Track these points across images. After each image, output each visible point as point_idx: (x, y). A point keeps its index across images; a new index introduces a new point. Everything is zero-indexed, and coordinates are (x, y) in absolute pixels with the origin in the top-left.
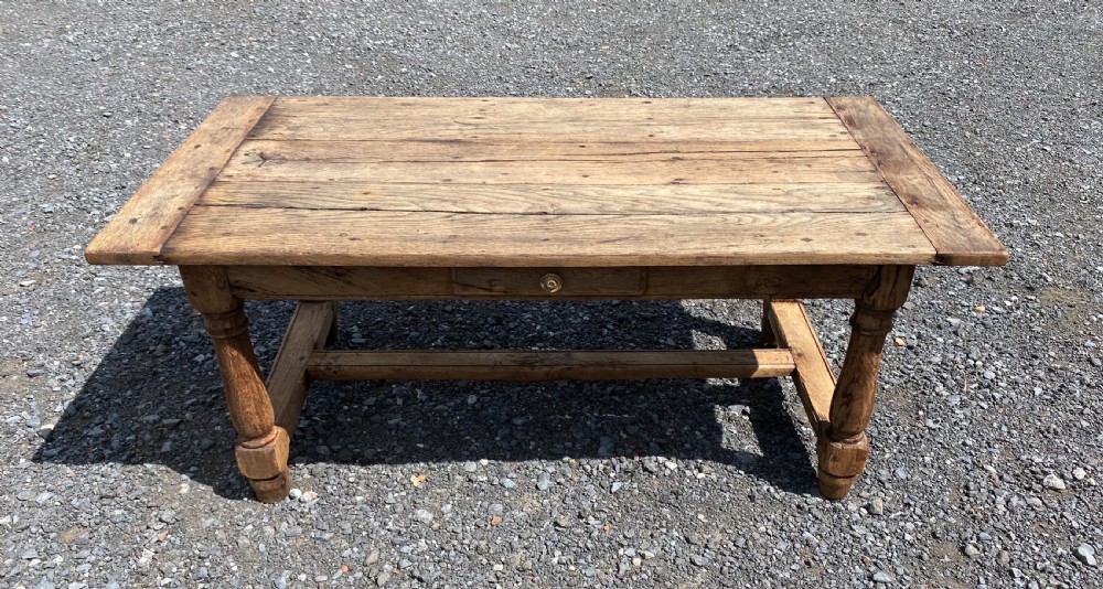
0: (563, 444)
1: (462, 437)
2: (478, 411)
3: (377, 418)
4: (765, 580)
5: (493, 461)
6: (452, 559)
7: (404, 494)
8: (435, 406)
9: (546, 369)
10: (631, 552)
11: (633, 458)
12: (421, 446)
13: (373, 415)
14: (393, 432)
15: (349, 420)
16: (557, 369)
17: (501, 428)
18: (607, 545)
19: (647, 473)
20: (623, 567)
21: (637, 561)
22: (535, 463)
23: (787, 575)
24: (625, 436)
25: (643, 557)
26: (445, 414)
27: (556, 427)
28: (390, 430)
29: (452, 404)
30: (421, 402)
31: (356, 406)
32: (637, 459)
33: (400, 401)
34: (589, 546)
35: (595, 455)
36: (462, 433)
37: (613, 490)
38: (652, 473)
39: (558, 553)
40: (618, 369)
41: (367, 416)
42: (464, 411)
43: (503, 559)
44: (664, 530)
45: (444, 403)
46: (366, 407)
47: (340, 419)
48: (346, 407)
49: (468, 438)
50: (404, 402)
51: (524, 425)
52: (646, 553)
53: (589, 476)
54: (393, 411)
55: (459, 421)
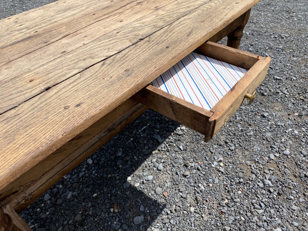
0: (145, 149)
1: (107, 177)
2: (98, 163)
3: (59, 201)
4: (251, 139)
5: (132, 175)
6: (174, 223)
7: (117, 219)
8: (78, 176)
9: (120, 126)
10: (215, 163)
11: (171, 135)
12: (95, 195)
13: (56, 201)
14: (76, 200)
15: (48, 213)
16: (123, 123)
17: (116, 162)
18: (207, 168)
19: (181, 136)
20: (222, 170)
21: (222, 164)
22: (146, 163)
23: (253, 133)
24: (158, 131)
25: (221, 161)
26: (87, 175)
27: (134, 145)
28: (73, 200)
29: (83, 169)
30: (70, 179)
31: (43, 205)
32: (172, 134)
33: (61, 186)
34: (204, 173)
35: (159, 144)
36: (105, 176)
37: (182, 149)
38: (182, 135)
39: (200, 185)
40: (142, 108)
41: (54, 205)
42: (93, 168)
43: (189, 205)
44: (211, 148)
45: (80, 171)
46: (48, 201)
47: (43, 216)
48: (38, 210)
49: (109, 176)
50: (62, 184)
51: (123, 154)
52: (220, 159)
53: (168, 151)
54: (63, 193)
55: (95, 173)
